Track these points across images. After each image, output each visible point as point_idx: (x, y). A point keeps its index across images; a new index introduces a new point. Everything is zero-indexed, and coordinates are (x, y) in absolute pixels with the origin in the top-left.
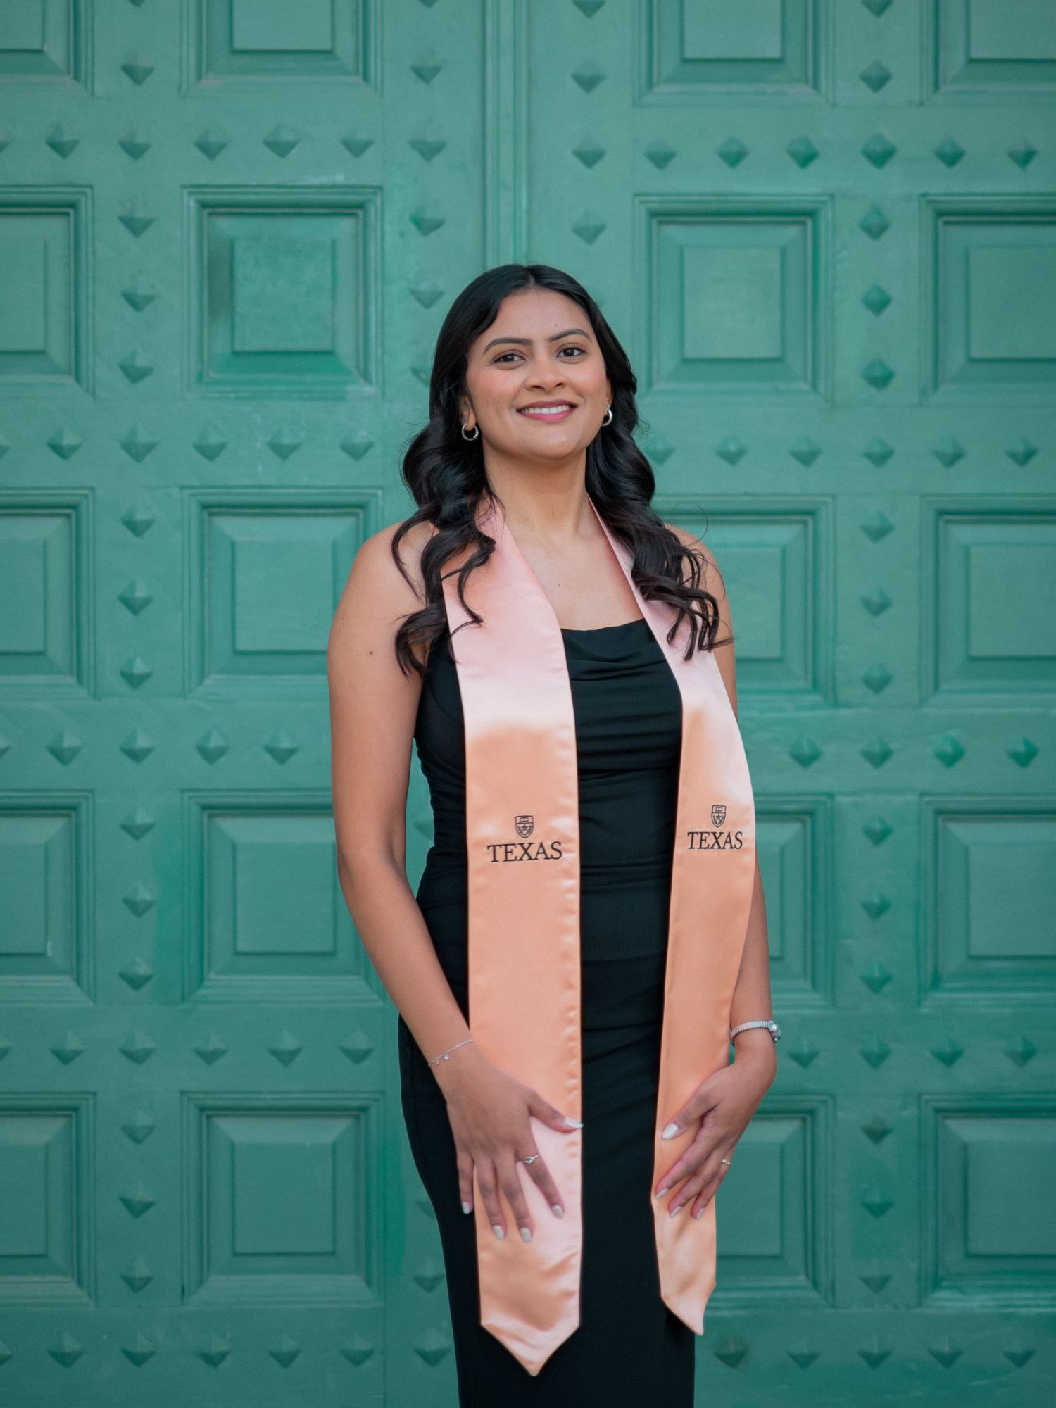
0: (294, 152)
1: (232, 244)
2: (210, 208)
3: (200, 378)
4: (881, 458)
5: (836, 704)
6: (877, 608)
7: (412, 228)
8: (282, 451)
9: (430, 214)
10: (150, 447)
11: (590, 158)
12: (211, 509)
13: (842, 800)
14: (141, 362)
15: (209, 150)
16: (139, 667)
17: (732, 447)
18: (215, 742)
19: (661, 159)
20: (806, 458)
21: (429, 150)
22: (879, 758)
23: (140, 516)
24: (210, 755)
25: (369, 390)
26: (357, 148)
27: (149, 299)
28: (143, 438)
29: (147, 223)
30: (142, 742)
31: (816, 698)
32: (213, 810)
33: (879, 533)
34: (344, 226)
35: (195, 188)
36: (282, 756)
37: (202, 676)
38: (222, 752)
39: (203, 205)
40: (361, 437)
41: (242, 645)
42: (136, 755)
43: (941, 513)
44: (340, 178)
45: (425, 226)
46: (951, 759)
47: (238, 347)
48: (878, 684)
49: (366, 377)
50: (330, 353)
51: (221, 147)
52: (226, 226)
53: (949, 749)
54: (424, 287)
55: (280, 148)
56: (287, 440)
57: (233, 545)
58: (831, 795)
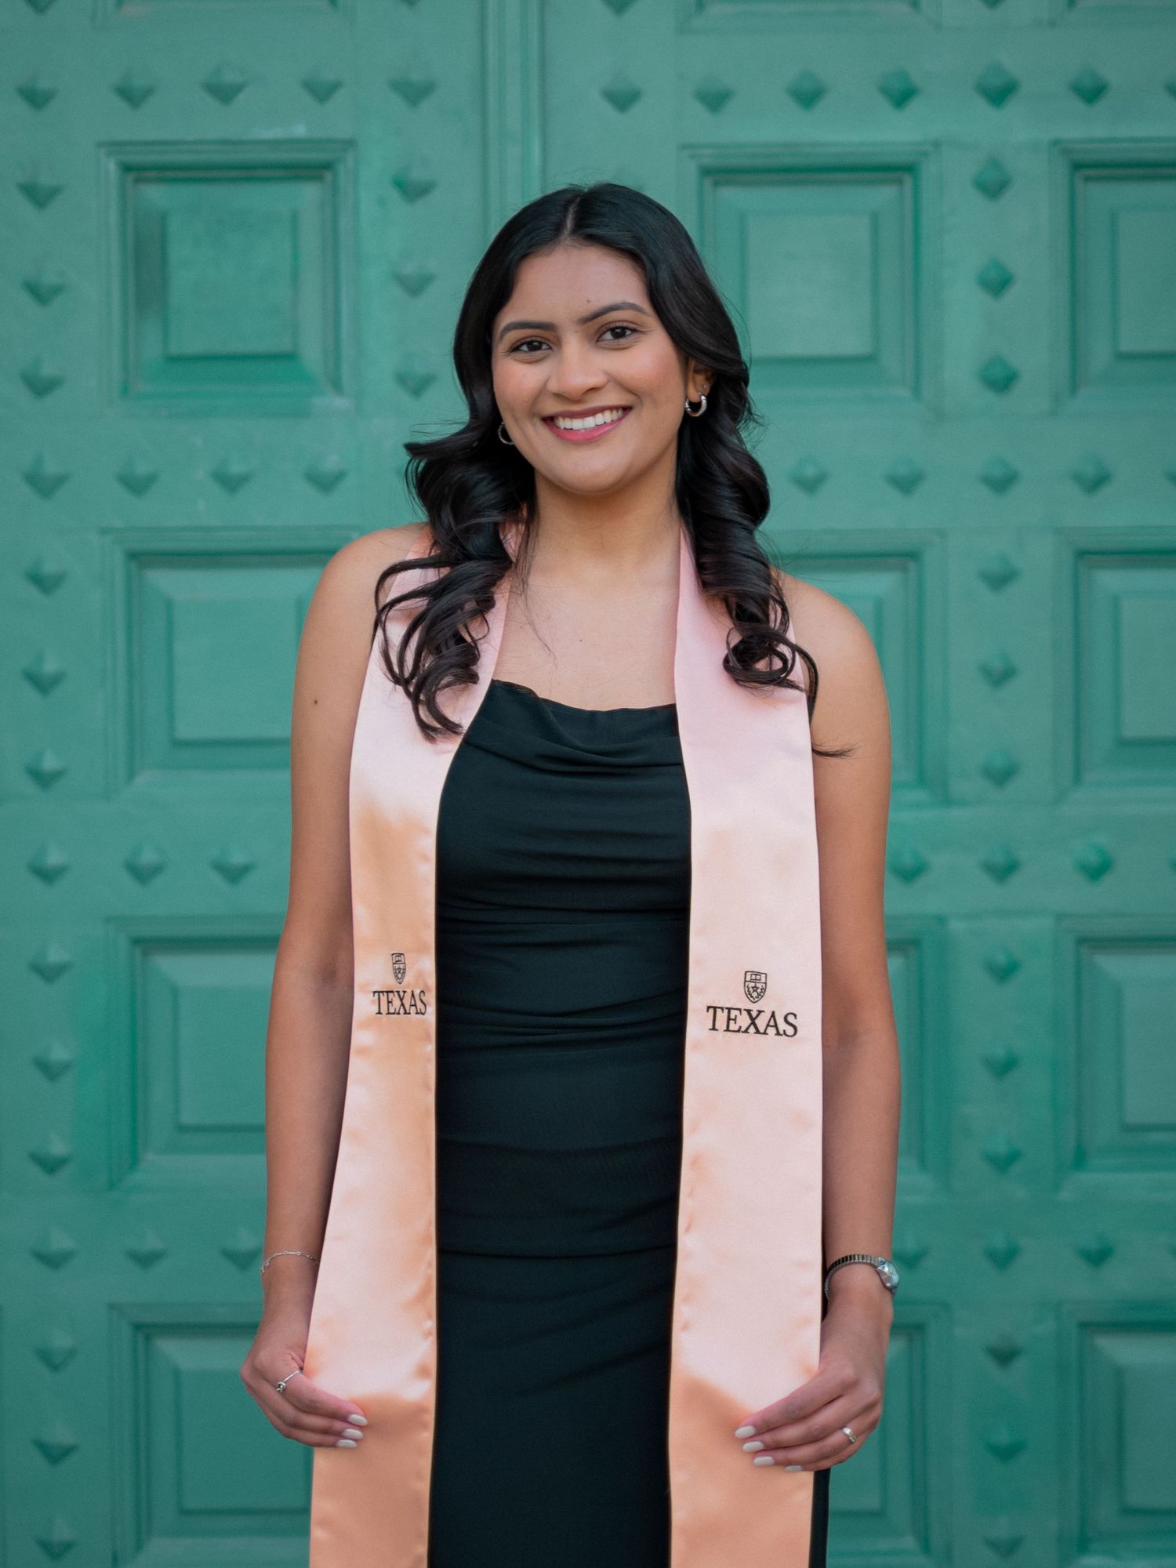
0: (241, 96)
1: (163, 218)
2: (136, 172)
3: (125, 390)
4: (1002, 483)
5: (946, 800)
6: (1000, 676)
7: (394, 195)
8: (230, 483)
9: (418, 175)
10: (60, 480)
11: (623, 99)
12: (142, 559)
13: (957, 926)
14: (47, 370)
15: (132, 96)
16: (50, 763)
17: (810, 471)
18: (148, 857)
19: (715, 100)
20: (906, 484)
21: (414, 93)
22: (1003, 871)
23: (50, 568)
24: (142, 874)
25: (341, 403)
26: (321, 91)
27: (57, 290)
28: (51, 468)
29: (54, 192)
30: (54, 858)
31: (921, 795)
32: (149, 945)
33: (1000, 579)
34: (308, 194)
35: (114, 146)
36: (234, 874)
37: (131, 774)
38: (156, 870)
39: (127, 168)
40: (331, 463)
41: (184, 731)
42: (47, 875)
43: (1082, 554)
44: (300, 131)
45: (412, 190)
46: (1097, 871)
47: (174, 349)
48: (1002, 776)
49: (337, 386)
50: (289, 357)
51: (148, 92)
52: (156, 195)
53: (1093, 859)
54: (409, 269)
55: (223, 93)
56: (236, 468)
57: (169, 605)
58: (941, 920)
